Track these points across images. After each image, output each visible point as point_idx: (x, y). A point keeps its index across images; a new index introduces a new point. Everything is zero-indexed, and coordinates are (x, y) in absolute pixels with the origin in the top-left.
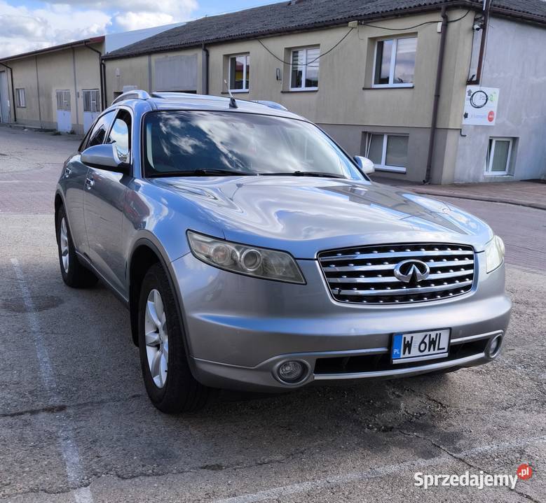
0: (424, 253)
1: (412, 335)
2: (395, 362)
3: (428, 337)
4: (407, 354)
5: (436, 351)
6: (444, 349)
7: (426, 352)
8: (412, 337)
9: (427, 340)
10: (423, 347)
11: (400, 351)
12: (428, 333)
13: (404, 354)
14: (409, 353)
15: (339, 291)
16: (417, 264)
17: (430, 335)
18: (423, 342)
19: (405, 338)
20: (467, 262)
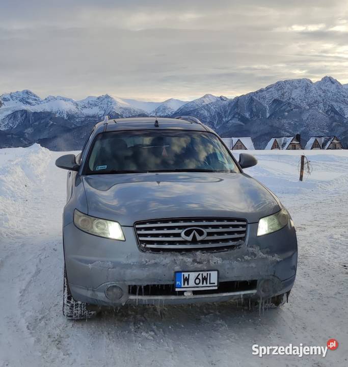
0: (204, 223)
1: (189, 273)
2: (177, 290)
3: (201, 275)
4: (186, 285)
5: (208, 285)
6: (214, 283)
7: (201, 285)
8: (189, 275)
9: (200, 277)
10: (197, 281)
11: (181, 283)
12: (201, 273)
13: (184, 284)
14: (188, 284)
15: (145, 245)
16: (197, 230)
17: (202, 274)
18: (197, 278)
19: (184, 275)
20: (241, 229)
